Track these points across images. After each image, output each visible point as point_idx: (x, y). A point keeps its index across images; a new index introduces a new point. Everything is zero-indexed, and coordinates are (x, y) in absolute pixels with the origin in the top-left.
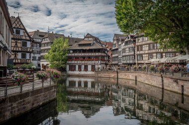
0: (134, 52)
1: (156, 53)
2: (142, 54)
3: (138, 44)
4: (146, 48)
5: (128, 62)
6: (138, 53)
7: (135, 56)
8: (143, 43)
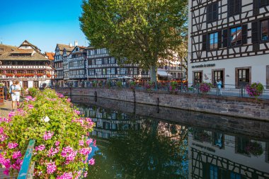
0: (85, 66)
1: (111, 67)
2: (95, 69)
3: (90, 57)
4: (99, 62)
5: (78, 77)
6: (90, 67)
7: (85, 70)
8: (96, 56)
